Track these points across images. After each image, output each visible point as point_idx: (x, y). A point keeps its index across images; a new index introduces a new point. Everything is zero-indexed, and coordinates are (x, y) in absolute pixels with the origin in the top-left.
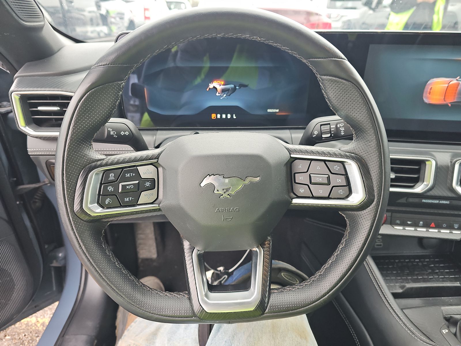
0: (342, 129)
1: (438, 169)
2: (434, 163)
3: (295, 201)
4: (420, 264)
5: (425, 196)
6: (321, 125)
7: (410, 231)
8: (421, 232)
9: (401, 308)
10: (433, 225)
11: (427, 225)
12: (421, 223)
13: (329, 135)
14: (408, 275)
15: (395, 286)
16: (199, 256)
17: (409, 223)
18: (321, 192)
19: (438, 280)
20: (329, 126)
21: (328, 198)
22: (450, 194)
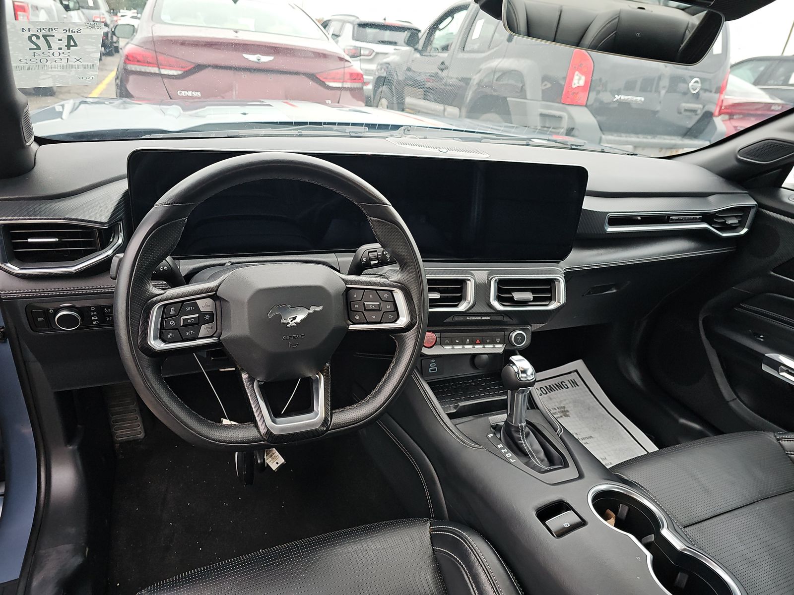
0: (388, 256)
1: (478, 287)
2: (473, 281)
3: (352, 327)
4: (473, 384)
5: (468, 313)
6: (369, 252)
7: (458, 349)
8: (469, 349)
9: (455, 424)
10: (478, 341)
11: (473, 343)
12: (468, 340)
13: (377, 262)
14: (462, 396)
15: (450, 406)
16: (260, 387)
17: (457, 341)
18: (374, 317)
19: (488, 396)
20: (376, 253)
21: (380, 323)
22: (489, 310)
